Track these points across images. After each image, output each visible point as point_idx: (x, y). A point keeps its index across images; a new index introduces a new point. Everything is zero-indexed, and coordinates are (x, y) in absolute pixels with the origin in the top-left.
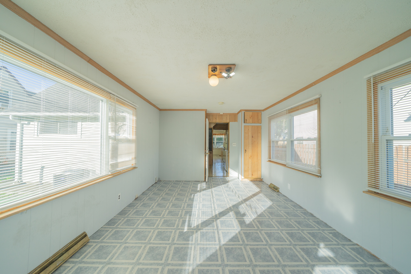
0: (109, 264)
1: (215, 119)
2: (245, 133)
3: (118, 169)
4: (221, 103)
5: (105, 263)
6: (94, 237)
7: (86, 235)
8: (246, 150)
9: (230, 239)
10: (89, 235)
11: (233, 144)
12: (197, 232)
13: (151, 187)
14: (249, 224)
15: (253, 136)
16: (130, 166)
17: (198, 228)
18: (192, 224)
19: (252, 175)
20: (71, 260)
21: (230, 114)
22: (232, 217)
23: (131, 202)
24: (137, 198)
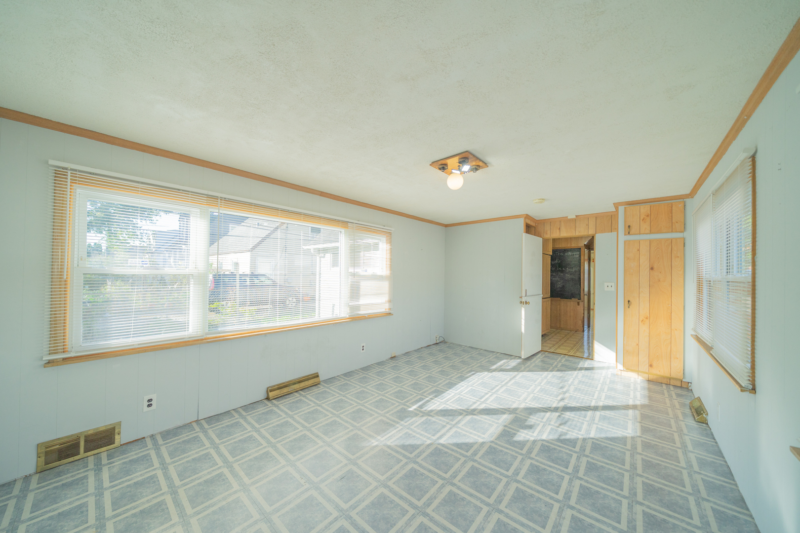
0: (319, 406)
1: (558, 231)
2: (627, 259)
3: (360, 312)
4: (537, 201)
5: (317, 404)
6: (326, 381)
7: (318, 376)
8: (629, 301)
9: (458, 442)
10: (322, 378)
11: (606, 284)
12: (422, 416)
13: (425, 347)
14: (519, 442)
15: (655, 267)
16: (383, 310)
17: (429, 413)
18: (426, 406)
19: (651, 366)
20: (300, 392)
21: (597, 217)
22: (500, 421)
23: (384, 360)
24: (395, 357)
